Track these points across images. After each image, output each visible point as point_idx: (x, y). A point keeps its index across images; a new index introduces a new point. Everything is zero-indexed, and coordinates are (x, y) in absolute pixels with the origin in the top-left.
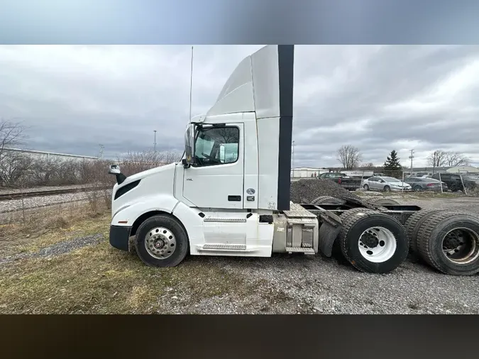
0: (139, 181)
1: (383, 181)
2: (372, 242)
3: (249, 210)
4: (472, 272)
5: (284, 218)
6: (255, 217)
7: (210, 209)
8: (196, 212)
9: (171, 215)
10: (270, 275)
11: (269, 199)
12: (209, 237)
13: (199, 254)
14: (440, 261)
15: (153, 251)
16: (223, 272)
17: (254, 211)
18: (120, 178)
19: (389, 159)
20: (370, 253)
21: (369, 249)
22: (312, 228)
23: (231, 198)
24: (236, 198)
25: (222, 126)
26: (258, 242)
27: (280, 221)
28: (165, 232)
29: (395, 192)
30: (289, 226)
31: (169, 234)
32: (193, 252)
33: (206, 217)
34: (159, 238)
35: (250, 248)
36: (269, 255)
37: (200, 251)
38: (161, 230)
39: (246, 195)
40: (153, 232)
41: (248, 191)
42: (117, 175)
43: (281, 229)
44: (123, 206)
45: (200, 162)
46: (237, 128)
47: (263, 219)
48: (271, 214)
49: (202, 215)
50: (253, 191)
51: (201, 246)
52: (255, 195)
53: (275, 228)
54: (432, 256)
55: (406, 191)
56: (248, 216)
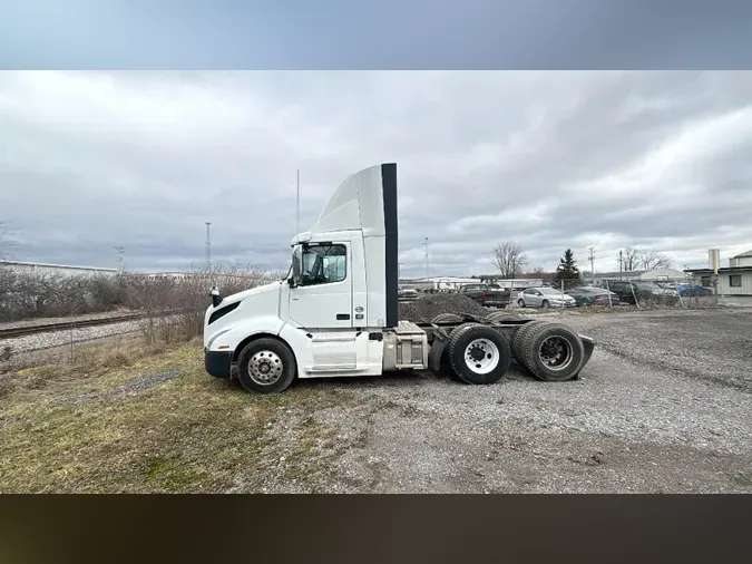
0: (239, 303)
1: (540, 294)
2: (478, 355)
3: (359, 329)
4: (567, 377)
5: (394, 335)
6: (365, 335)
7: (318, 330)
8: (304, 333)
9: (277, 337)
10: (383, 392)
11: (378, 317)
12: (317, 358)
13: (307, 376)
14: (538, 368)
15: (258, 377)
16: (334, 393)
17: (364, 329)
18: (216, 300)
19: (562, 261)
20: (478, 366)
21: (478, 363)
22: (421, 343)
23: (340, 317)
24: (345, 317)
25: (329, 244)
26: (368, 359)
27: (390, 339)
28: (270, 356)
29: (554, 308)
30: (399, 343)
31: (275, 357)
32: (302, 375)
33: (314, 338)
34: (264, 363)
35: (359, 366)
36: (380, 373)
37: (309, 373)
38: (266, 354)
39: (355, 313)
40: (258, 356)
41: (356, 309)
42: (215, 297)
43: (391, 346)
44: (220, 331)
45: (306, 281)
46: (344, 246)
47: (372, 337)
48: (380, 331)
49: (309, 336)
50: (362, 309)
51: (310, 367)
52: (364, 313)
53: (385, 345)
54: (531, 364)
55: (568, 306)
56: (358, 335)
